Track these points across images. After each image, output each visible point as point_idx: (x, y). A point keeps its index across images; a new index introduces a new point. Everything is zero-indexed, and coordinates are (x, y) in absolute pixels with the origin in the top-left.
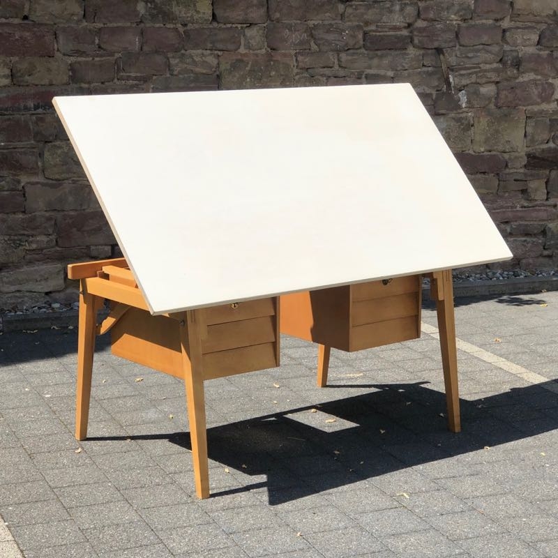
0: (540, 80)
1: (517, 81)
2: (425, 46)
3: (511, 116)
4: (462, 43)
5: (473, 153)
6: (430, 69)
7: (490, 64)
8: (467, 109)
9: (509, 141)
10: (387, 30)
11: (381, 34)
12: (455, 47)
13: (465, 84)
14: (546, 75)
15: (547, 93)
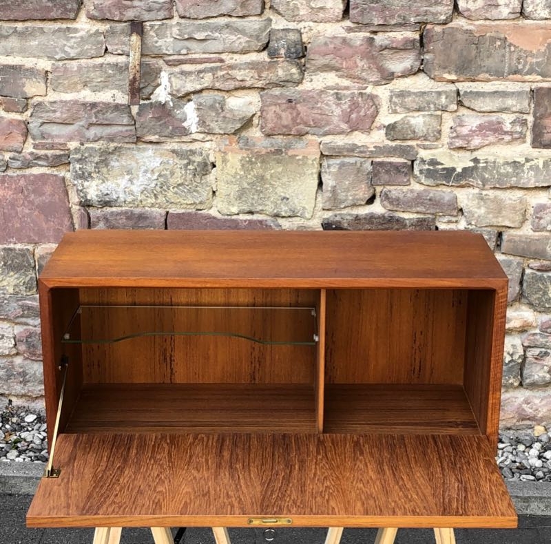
0: (347, 88)
1: (300, 88)
2: (108, 16)
3: (290, 153)
4: (183, 14)
5: (219, 216)
6: (122, 59)
7: (244, 54)
8: (201, 136)
9: (288, 199)
12: (171, 18)
13: (193, 90)
14: (360, 78)
15: (362, 113)
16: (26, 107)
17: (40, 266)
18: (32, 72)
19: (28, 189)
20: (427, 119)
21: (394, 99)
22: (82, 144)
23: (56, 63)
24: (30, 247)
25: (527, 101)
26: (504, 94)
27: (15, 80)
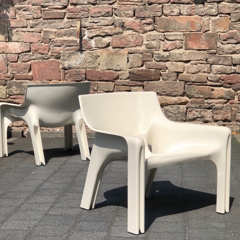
0: (135, 34)
1: (122, 34)
2: (72, 17)
3: (120, 52)
4: (91, 16)
5: (100, 71)
6: (75, 28)
7: (108, 26)
8: (96, 48)
9: (119, 65)
10: (53, 9)
11: (50, 11)
12: (88, 17)
13: (94, 36)
14: (138, 32)
15: (139, 41)
16: (49, 42)
18: (51, 32)
19: (49, 65)
20: (156, 42)
21: (147, 37)
22: (64, 51)
23: (58, 30)
24: (49, 81)
25: (183, 37)
26: (176, 35)
27: (47, 35)
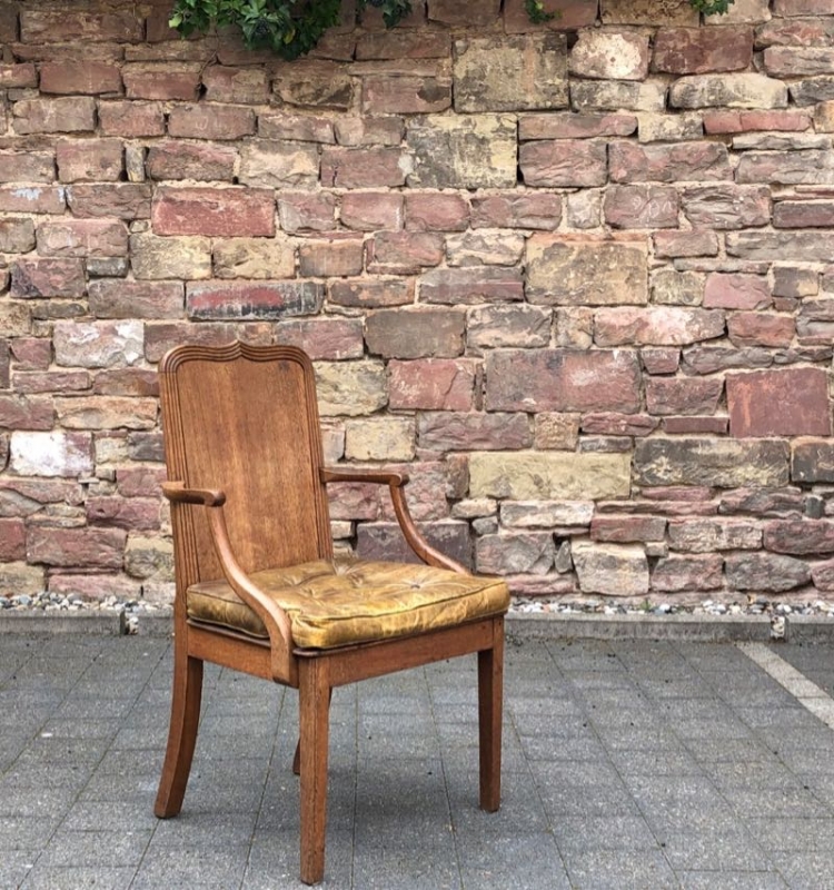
16: (796, 306)
17: (796, 457)
18: (806, 274)
19: (791, 384)
23: (830, 266)
24: (786, 440)
27: (790, 282)
